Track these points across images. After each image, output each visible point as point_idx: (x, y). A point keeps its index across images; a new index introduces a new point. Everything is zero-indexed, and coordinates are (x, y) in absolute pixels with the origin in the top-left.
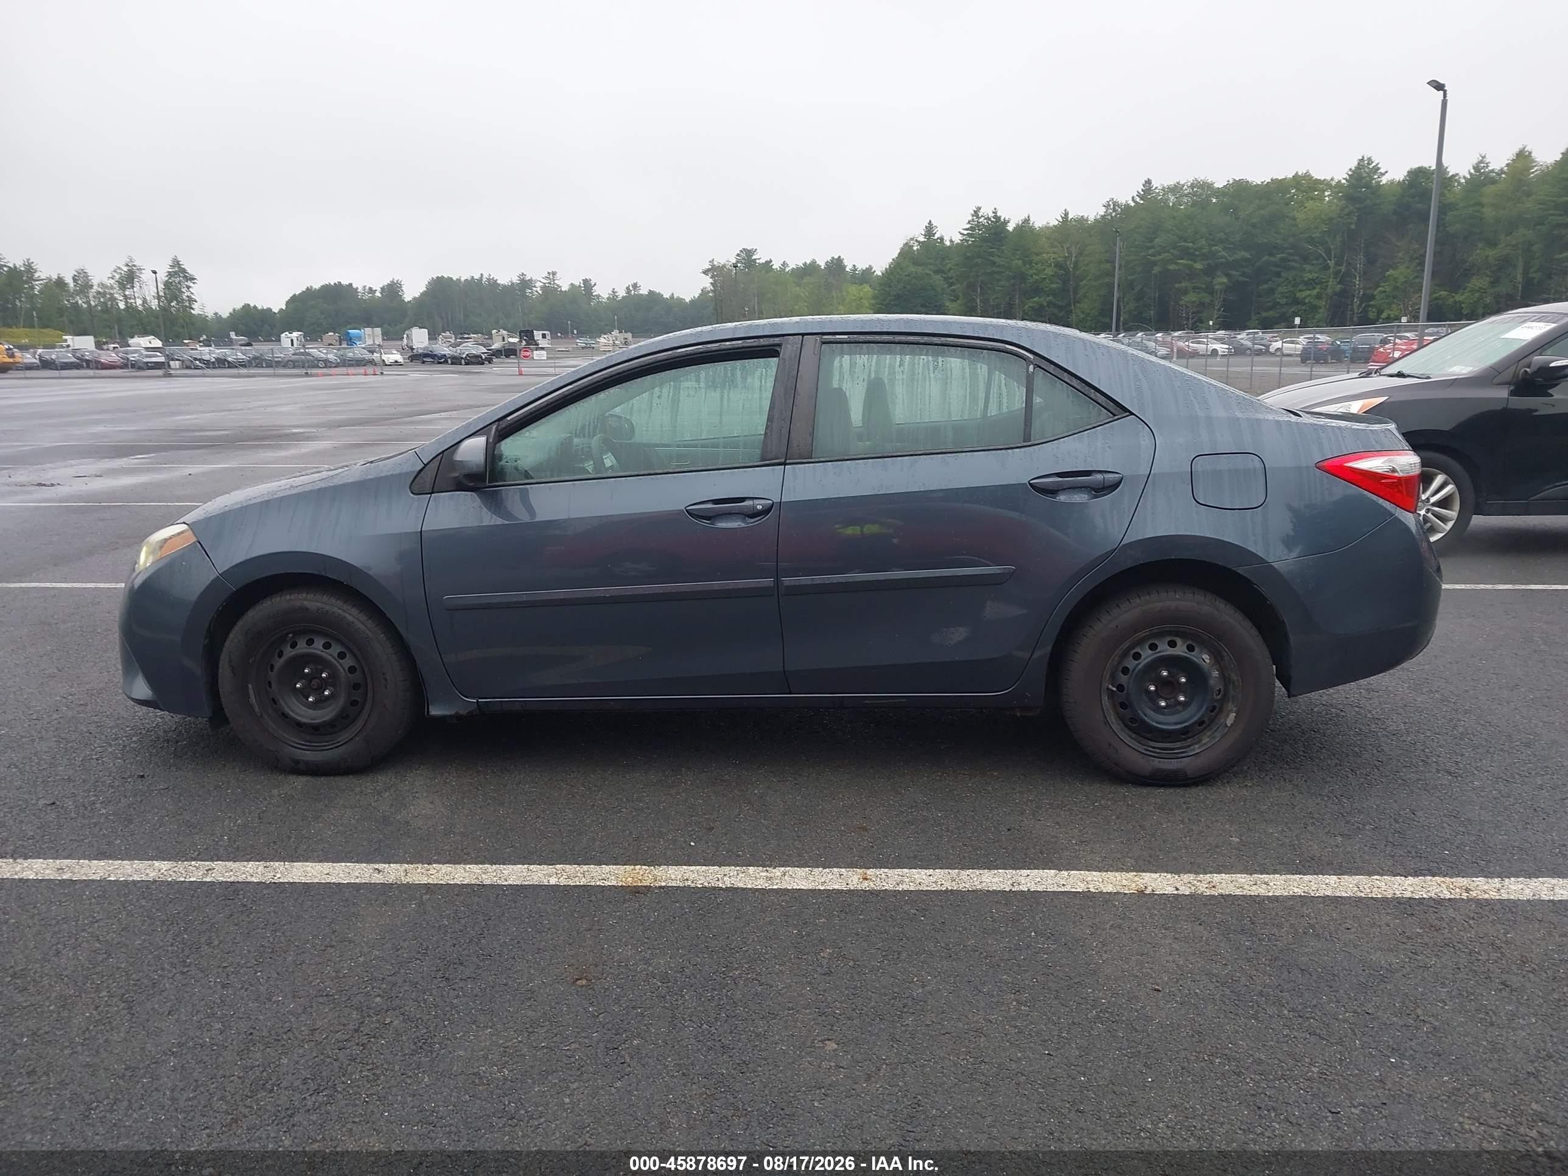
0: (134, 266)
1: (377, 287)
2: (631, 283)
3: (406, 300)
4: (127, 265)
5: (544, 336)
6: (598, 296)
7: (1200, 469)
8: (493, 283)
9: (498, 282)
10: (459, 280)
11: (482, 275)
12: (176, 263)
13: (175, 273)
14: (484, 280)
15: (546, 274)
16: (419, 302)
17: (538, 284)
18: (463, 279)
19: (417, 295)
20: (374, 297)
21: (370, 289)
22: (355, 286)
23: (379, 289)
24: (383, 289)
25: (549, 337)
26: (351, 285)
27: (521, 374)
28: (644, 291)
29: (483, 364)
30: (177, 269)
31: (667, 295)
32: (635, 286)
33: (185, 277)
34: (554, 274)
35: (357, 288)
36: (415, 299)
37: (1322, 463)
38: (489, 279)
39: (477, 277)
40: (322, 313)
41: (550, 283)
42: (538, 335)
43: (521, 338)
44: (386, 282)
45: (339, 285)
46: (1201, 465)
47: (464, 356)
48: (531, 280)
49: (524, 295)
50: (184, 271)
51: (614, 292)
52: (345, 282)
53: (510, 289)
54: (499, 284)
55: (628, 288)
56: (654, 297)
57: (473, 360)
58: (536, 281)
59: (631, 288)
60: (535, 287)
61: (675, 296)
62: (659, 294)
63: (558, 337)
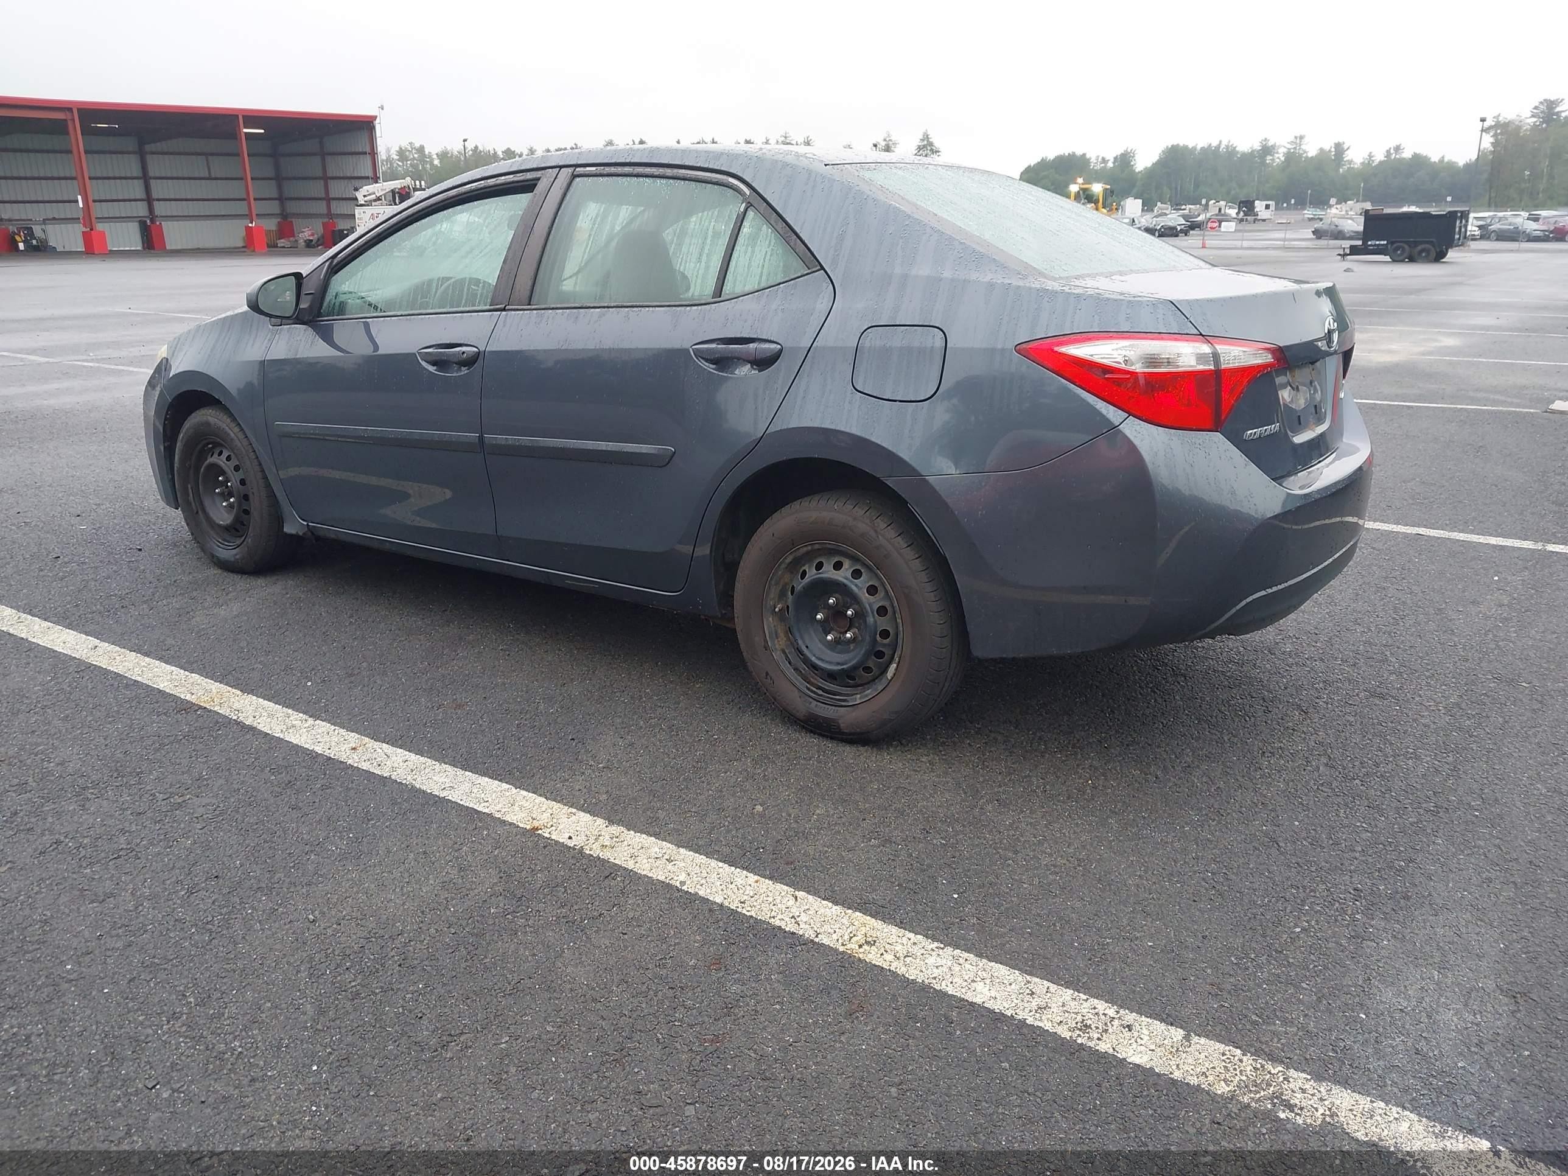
0: (890, 140)
1: (1110, 157)
2: (1393, 145)
3: (1137, 171)
4: (885, 140)
5: (1267, 207)
6: (1350, 162)
7: (867, 344)
8: (1231, 152)
9: (1237, 149)
10: (1194, 148)
11: (1220, 142)
12: (926, 137)
13: (924, 146)
14: (1223, 146)
15: (1293, 139)
16: (1151, 173)
17: (1282, 150)
18: (1199, 147)
19: (1149, 165)
20: (1105, 167)
21: (1103, 159)
22: (1088, 156)
23: (1112, 160)
24: (1116, 158)
25: (1272, 208)
26: (1084, 155)
27: (1204, 247)
28: (1407, 154)
29: (1177, 236)
30: (925, 142)
31: (1435, 158)
32: (1398, 149)
33: (932, 150)
34: (1301, 138)
35: (1090, 159)
36: (1146, 168)
37: (1024, 346)
38: (1227, 147)
39: (1215, 144)
40: (1052, 185)
41: (1295, 148)
42: (1259, 205)
43: (1240, 209)
44: (1119, 151)
45: (1072, 156)
46: (873, 340)
47: (1158, 228)
48: (1273, 147)
49: (1263, 163)
50: (931, 144)
51: (1370, 156)
52: (1079, 153)
53: (1249, 157)
54: (1238, 152)
55: (1388, 152)
56: (1419, 161)
57: (1167, 231)
58: (1279, 147)
59: (1392, 151)
60: (1277, 153)
61: (1446, 160)
62: (1426, 157)
63: (1283, 209)
